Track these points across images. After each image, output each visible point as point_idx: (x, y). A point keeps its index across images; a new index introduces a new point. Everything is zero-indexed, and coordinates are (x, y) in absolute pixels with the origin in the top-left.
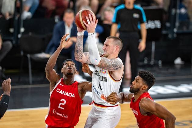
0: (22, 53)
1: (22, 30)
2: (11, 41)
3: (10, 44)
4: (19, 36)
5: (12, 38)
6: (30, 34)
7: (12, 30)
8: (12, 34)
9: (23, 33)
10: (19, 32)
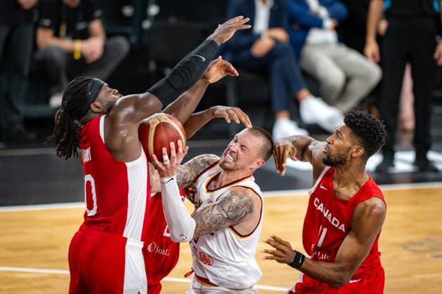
0: (152, 66)
1: (153, 10)
2: (127, 36)
3: (123, 44)
4: (147, 25)
5: (129, 30)
6: (173, 20)
7: (128, 11)
8: (128, 20)
9: (156, 17)
10: (144, 16)
